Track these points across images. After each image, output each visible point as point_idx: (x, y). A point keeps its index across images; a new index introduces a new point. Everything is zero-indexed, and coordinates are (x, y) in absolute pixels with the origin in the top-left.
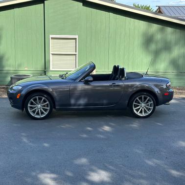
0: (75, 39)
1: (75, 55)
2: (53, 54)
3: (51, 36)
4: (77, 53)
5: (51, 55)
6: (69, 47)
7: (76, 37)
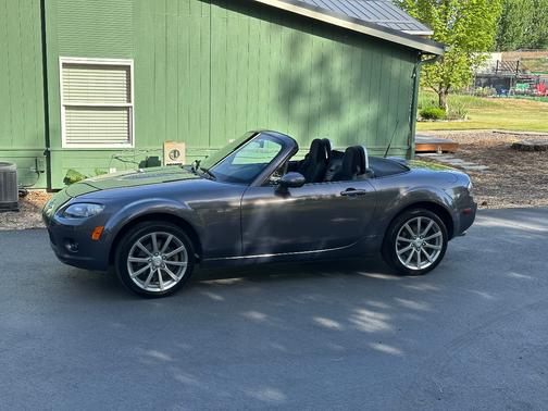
0: (127, 68)
1: (127, 108)
2: (68, 107)
3: (62, 60)
4: (132, 104)
5: (63, 109)
6: (111, 89)
7: (131, 62)
